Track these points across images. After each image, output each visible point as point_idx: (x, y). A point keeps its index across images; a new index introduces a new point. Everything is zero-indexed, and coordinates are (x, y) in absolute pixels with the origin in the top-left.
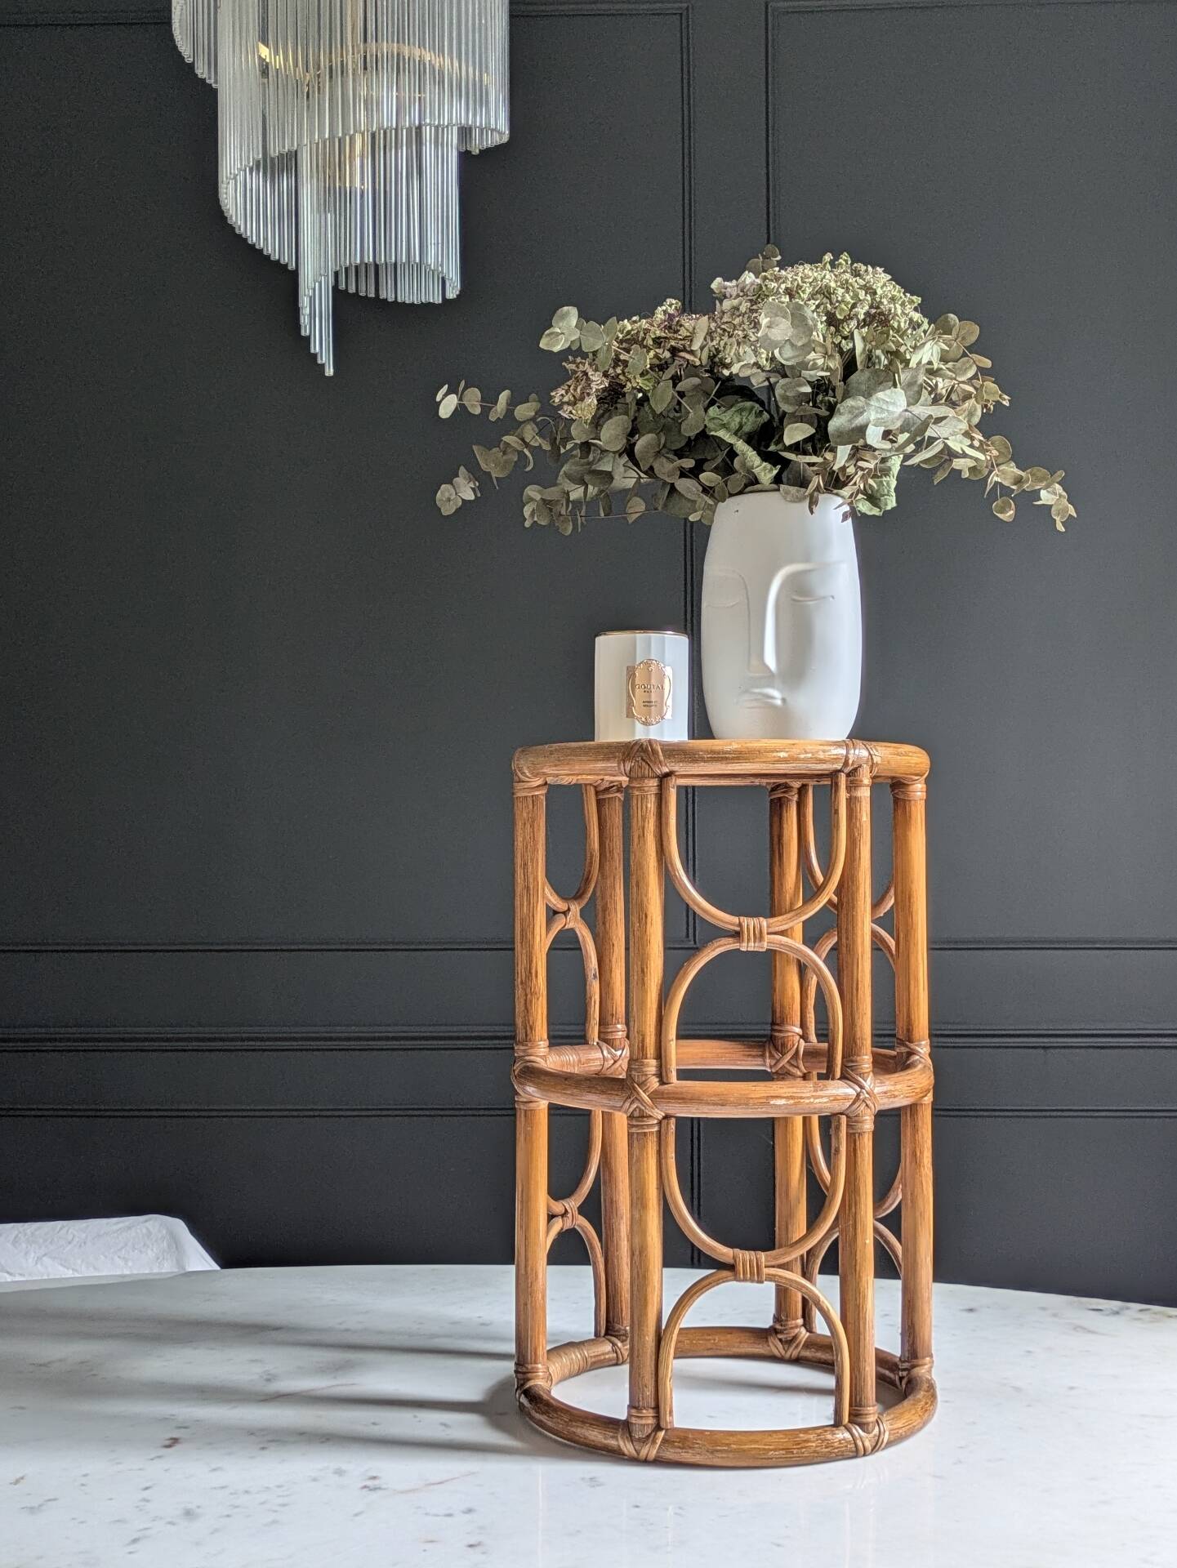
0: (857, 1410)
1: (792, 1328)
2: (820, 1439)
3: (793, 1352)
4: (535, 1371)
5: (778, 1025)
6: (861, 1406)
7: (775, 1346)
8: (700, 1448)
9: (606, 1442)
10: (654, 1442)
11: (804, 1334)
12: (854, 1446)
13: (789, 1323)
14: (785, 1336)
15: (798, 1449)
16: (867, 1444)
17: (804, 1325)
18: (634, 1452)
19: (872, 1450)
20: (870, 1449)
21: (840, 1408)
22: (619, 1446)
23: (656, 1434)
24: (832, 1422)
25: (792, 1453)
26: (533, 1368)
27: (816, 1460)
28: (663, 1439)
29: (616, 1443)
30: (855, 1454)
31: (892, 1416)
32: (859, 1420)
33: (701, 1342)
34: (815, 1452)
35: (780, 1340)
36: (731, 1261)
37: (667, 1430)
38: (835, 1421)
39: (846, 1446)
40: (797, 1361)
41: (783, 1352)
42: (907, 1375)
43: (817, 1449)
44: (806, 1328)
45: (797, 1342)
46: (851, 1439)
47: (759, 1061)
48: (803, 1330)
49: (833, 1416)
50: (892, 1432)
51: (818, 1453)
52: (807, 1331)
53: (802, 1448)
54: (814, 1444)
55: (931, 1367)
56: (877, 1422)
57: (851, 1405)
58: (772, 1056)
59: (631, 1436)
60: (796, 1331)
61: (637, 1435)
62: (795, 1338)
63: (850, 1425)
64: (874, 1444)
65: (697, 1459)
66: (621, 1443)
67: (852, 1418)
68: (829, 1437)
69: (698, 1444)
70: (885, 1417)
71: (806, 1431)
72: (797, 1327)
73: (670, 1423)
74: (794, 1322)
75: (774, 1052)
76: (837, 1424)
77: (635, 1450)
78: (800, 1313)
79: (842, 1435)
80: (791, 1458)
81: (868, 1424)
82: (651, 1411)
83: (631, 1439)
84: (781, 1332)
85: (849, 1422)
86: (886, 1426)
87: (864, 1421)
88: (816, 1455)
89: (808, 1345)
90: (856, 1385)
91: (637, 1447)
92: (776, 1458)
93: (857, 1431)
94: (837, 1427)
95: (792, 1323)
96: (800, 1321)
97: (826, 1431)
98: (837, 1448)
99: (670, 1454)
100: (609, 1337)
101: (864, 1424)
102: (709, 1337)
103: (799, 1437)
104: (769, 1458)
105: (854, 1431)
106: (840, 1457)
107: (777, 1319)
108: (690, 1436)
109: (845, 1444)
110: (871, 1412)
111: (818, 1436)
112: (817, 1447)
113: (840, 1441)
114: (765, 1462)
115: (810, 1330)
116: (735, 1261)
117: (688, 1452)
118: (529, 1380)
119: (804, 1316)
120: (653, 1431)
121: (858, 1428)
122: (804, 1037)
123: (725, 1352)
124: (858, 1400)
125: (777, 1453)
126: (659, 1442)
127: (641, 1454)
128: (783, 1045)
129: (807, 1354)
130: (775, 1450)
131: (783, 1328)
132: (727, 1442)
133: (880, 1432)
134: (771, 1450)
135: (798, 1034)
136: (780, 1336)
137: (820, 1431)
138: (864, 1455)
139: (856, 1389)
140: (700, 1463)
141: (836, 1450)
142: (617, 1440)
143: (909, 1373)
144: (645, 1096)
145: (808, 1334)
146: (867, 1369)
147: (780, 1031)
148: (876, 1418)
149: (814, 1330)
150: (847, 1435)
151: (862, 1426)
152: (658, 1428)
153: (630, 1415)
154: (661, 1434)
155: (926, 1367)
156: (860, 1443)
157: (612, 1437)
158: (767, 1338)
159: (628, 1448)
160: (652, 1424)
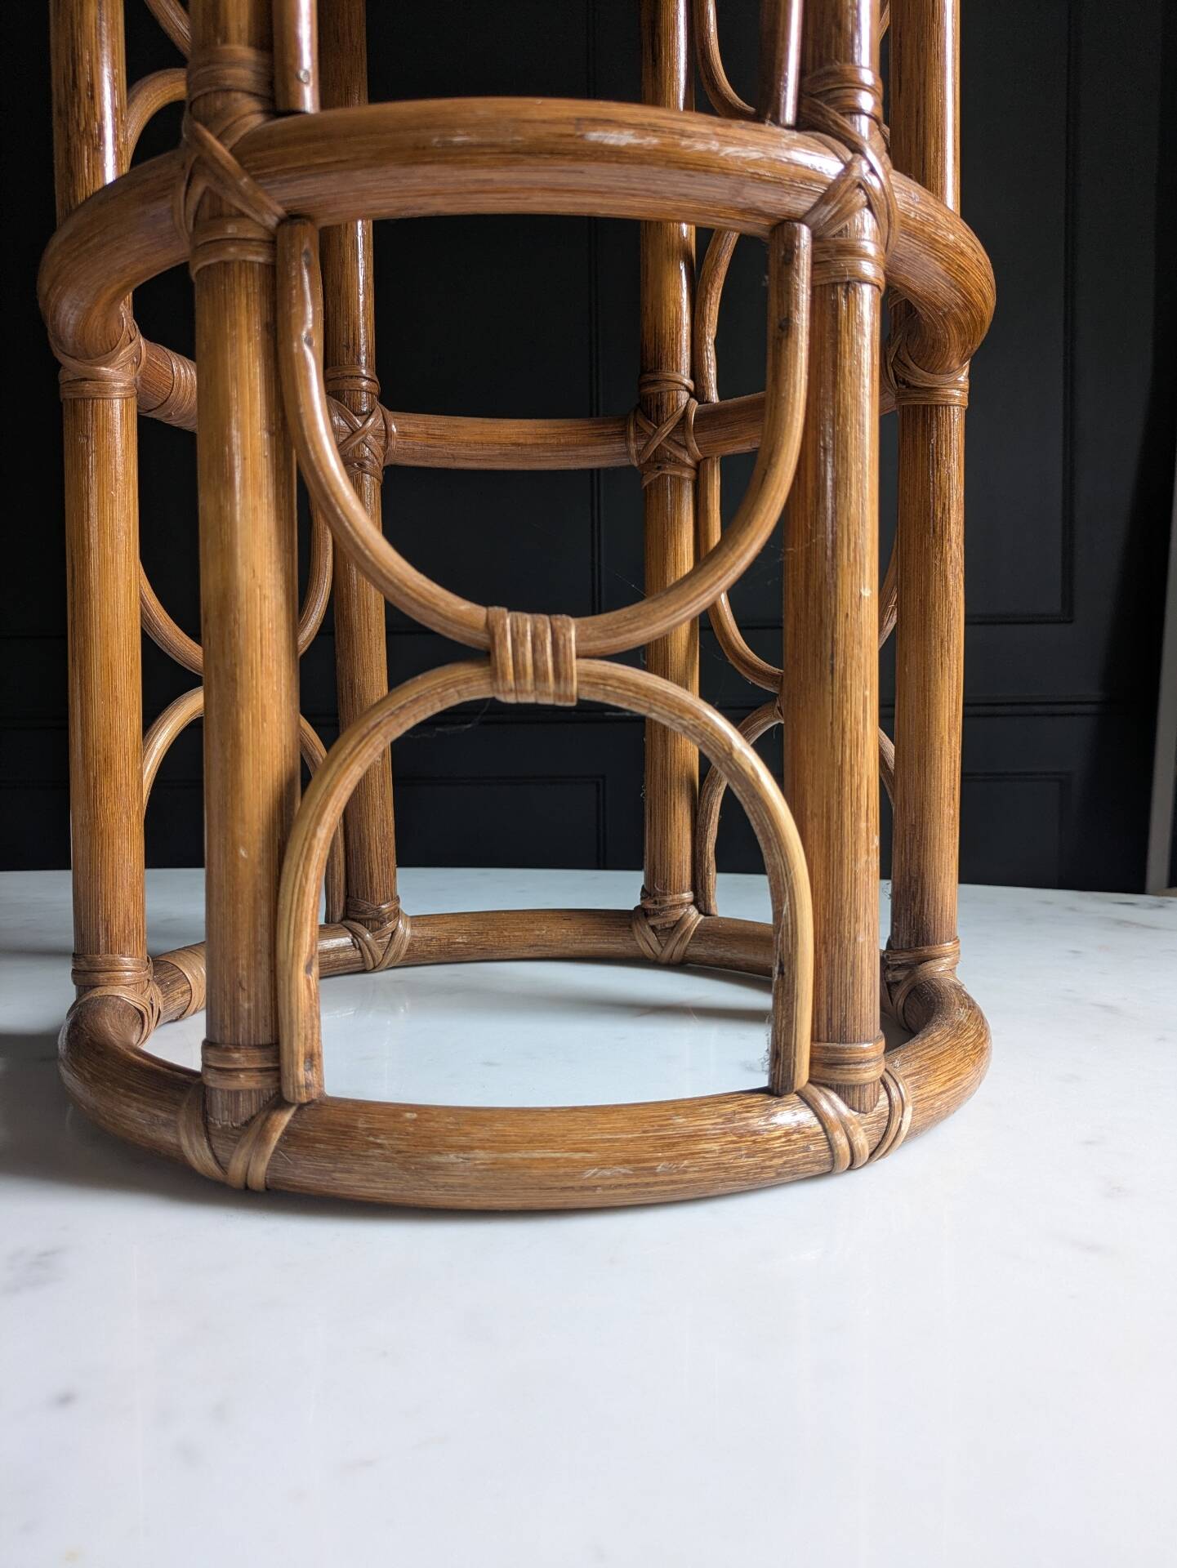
0: (835, 1050)
1: (674, 907)
2: (733, 1131)
3: (675, 949)
4: (112, 967)
5: (651, 372)
6: (843, 1039)
7: (646, 940)
8: (386, 1159)
9: (153, 1136)
10: (262, 1138)
11: (694, 917)
12: (823, 1146)
13: (669, 898)
14: (662, 921)
15: (670, 1159)
16: (863, 1142)
17: (695, 903)
18: (212, 1165)
19: (872, 1155)
20: (867, 1152)
21: (788, 1044)
22: (179, 1147)
23: (267, 1119)
24: (763, 1081)
25: (652, 1171)
26: (106, 961)
27: (721, 1190)
28: (288, 1132)
29: (173, 1140)
30: (827, 1168)
31: (915, 1065)
32: (838, 1076)
33: (517, 934)
34: (719, 1166)
35: (653, 928)
36: (482, 638)
37: (301, 1106)
38: (772, 1078)
39: (806, 1149)
40: (682, 965)
41: (658, 949)
42: (906, 978)
43: (724, 1159)
44: (698, 907)
45: (682, 932)
46: (819, 1128)
47: (618, 447)
48: (693, 911)
49: (767, 1067)
50: (919, 1105)
51: (726, 1170)
52: (700, 912)
53: (684, 1157)
54: (715, 1146)
55: (955, 962)
56: (884, 1083)
57: (815, 1037)
58: (640, 432)
59: (207, 1124)
60: (682, 912)
61: (221, 1118)
62: (679, 923)
63: (813, 1090)
64: (877, 1141)
65: (378, 1189)
66: (185, 1142)
67: (818, 1069)
68: (757, 1123)
69: (380, 1146)
70: (901, 1068)
71: (693, 1106)
72: (682, 905)
73: (308, 1086)
74: (676, 896)
75: (643, 424)
76: (777, 1088)
77: (217, 1161)
78: (687, 881)
79: (790, 1116)
80: (647, 1185)
81: (861, 1087)
82: (257, 1053)
83: (207, 1130)
84: (655, 914)
85: (810, 1082)
86: (904, 1089)
87: (853, 1078)
88: (723, 1175)
89: (702, 934)
90: (831, 981)
91: (219, 1153)
92: (605, 1188)
93: (832, 1105)
94: (779, 1095)
95: (671, 899)
96: (688, 896)
97: (749, 1108)
98: (782, 1154)
99: (305, 1173)
100: (349, 922)
101: (853, 1087)
102: (531, 926)
103: (674, 1126)
104: (583, 1188)
105: (825, 1105)
106: (788, 1178)
107: (646, 893)
108: (361, 1124)
109: (802, 1144)
110: (872, 1054)
111: (730, 1121)
112: (723, 1152)
113: (787, 1134)
114: (576, 1199)
115: (704, 911)
116: (492, 636)
117: (349, 1171)
118: (94, 986)
119: (694, 888)
120: (260, 1110)
121: (834, 1096)
122: (698, 393)
123: (557, 952)
124: (835, 1022)
125: (608, 1173)
126: (276, 1136)
127: (231, 1173)
128: (659, 408)
129: (700, 951)
130: (601, 1164)
131: (658, 907)
132: (463, 1140)
133: (890, 1105)
134: (592, 1165)
135: (688, 389)
136: (652, 922)
137: (729, 1108)
138: (851, 1167)
139: (830, 994)
140: (385, 1199)
141: (777, 1161)
142: (177, 1132)
143: (912, 974)
144: (222, 150)
145: (702, 917)
146: (860, 939)
147: (654, 382)
148: (882, 1066)
149: (713, 911)
150: (805, 1117)
151: (843, 1091)
152: (278, 1102)
153: (205, 1066)
154: (285, 1118)
155: (946, 960)
156: (841, 1140)
157: (166, 1124)
158: (630, 926)
159: (199, 1154)
160: (259, 1092)
